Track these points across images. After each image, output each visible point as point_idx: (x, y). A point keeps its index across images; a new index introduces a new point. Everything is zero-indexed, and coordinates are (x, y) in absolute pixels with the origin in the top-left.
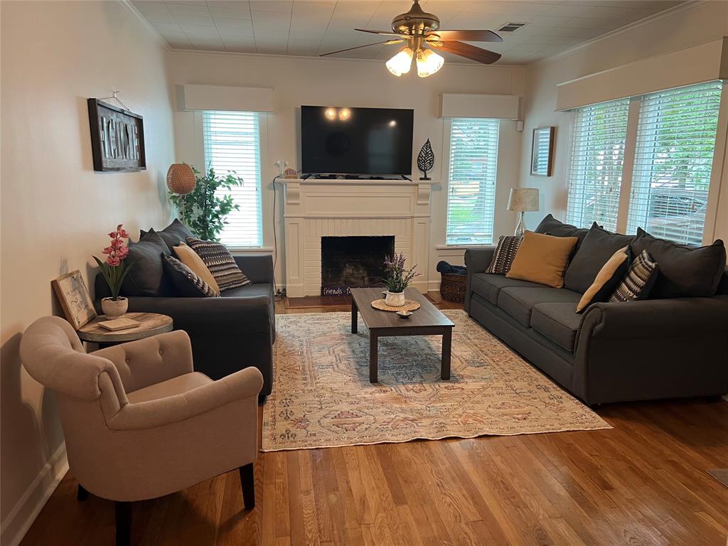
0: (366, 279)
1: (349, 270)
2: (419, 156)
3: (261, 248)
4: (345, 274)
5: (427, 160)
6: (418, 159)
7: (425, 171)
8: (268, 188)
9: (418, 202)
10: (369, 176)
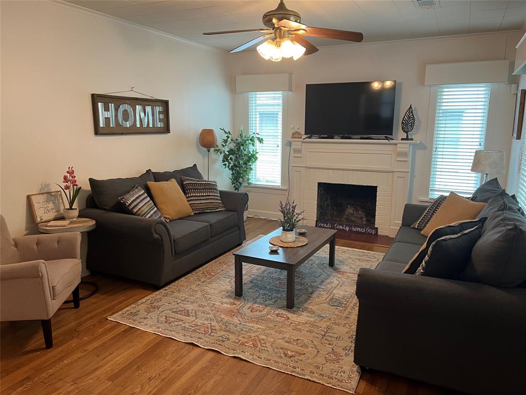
0: (364, 219)
1: (350, 210)
2: (403, 120)
3: (280, 187)
4: (346, 212)
5: (409, 124)
6: (402, 122)
7: (407, 132)
8: (286, 145)
9: (398, 159)
10: (359, 136)
